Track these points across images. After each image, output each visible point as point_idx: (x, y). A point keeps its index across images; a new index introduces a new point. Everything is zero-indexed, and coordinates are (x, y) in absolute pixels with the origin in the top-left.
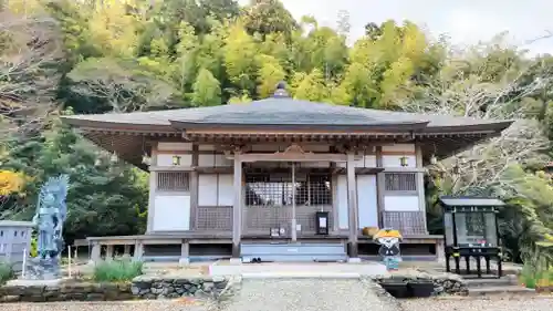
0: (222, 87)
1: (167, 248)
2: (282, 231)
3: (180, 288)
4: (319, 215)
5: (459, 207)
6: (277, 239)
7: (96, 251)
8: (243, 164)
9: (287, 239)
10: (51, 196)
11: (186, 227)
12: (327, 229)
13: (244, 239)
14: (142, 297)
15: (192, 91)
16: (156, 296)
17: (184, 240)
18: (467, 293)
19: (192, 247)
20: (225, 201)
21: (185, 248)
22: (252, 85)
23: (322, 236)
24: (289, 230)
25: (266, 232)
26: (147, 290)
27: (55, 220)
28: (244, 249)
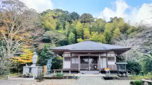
0: (75, 35)
1: (67, 71)
2: (88, 68)
3: (70, 77)
4: (95, 65)
5: (119, 64)
6: (86, 70)
7: (55, 72)
8: (80, 56)
9: (88, 70)
10: (49, 63)
11: (70, 68)
12: (96, 68)
13: (80, 70)
14: (64, 79)
15: (69, 37)
16: (66, 79)
17: (70, 70)
18: (119, 79)
19: (71, 71)
20: (77, 63)
21: (70, 71)
22: (82, 35)
23: (96, 69)
24: (89, 68)
25: (84, 69)
26: (65, 78)
27: (50, 66)
28: (81, 72)
